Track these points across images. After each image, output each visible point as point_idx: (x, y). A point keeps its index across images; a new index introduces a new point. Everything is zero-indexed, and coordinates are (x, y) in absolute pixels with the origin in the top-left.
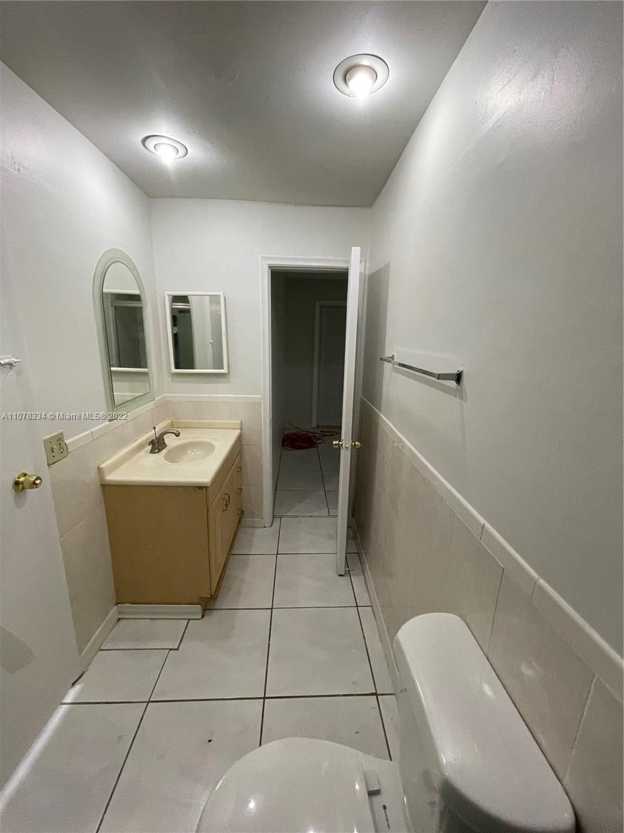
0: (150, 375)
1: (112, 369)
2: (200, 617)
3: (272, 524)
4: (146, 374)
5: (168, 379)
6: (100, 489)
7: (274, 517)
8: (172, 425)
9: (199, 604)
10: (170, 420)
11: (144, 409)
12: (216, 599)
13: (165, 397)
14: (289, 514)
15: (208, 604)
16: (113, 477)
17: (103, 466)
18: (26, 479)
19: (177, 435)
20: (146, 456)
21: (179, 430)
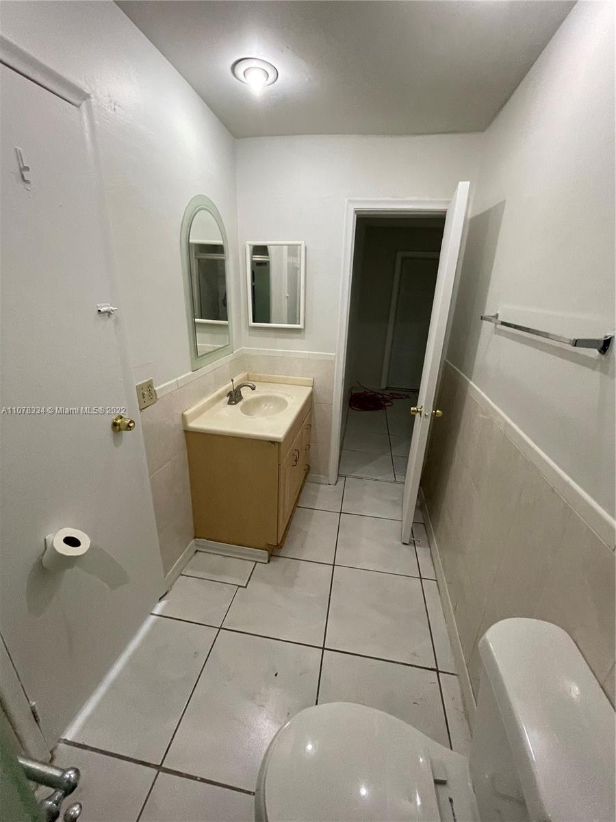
0: (230, 328)
1: (196, 320)
2: (266, 561)
3: (337, 482)
4: (226, 326)
5: (245, 333)
6: (184, 434)
7: (339, 475)
8: (248, 378)
9: (266, 550)
10: (246, 373)
11: (224, 361)
12: (281, 547)
13: (243, 350)
14: (354, 475)
15: (274, 551)
16: (194, 424)
17: (187, 413)
18: (122, 422)
19: (253, 389)
20: (224, 407)
21: (255, 384)
